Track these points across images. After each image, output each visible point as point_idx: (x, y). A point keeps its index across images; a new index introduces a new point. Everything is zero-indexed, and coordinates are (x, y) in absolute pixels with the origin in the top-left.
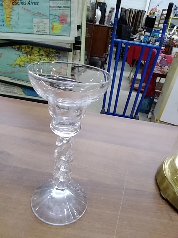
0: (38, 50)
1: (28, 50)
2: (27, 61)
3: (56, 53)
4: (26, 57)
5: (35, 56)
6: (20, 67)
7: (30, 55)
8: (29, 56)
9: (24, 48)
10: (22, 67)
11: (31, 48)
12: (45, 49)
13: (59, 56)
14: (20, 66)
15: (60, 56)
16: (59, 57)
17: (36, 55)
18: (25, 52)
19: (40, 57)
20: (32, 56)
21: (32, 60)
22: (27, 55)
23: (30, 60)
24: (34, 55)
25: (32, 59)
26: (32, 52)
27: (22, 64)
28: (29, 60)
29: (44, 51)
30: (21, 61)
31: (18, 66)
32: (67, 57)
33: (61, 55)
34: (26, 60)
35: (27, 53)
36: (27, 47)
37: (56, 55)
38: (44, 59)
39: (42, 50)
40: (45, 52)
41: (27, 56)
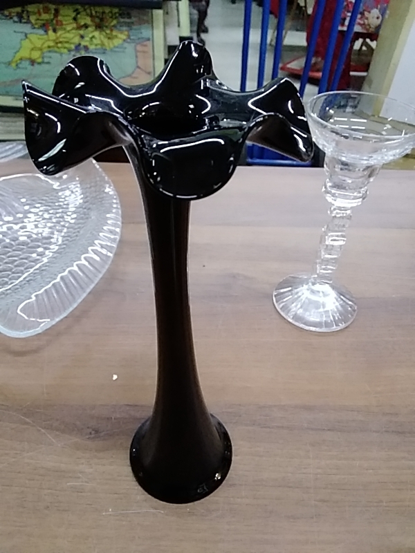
0: (73, 15)
1: (45, 16)
2: (49, 47)
3: (120, 15)
4: (46, 36)
5: (69, 32)
6: (33, 65)
7: (55, 31)
8: (51, 32)
9: (34, 13)
10: (39, 63)
11: (53, 12)
12: (91, 10)
13: (129, 23)
14: (33, 62)
15: (133, 23)
16: (129, 25)
17: (69, 28)
18: (41, 22)
19: (82, 32)
20: (59, 33)
21: (61, 42)
22: (46, 31)
23: (57, 43)
24: (65, 29)
25: (61, 40)
26: (57, 21)
27: (38, 56)
28: (52, 44)
29: (87, 15)
30: (32, 49)
31: (28, 62)
32: (151, 22)
33: (133, 19)
34: (46, 45)
35: (44, 27)
36: (41, 10)
37: (122, 20)
38: (90, 36)
39: (84, 13)
40: (91, 16)
41: (47, 34)
